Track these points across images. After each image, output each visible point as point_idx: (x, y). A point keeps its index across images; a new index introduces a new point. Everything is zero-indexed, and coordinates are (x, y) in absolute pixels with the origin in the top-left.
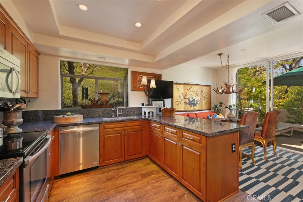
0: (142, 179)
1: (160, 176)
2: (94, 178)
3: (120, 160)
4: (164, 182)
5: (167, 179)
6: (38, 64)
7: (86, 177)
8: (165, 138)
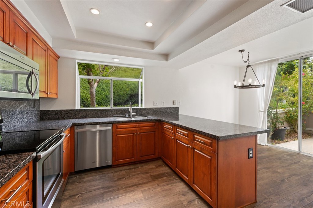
0: (152, 181)
1: (171, 179)
2: (106, 176)
3: (131, 160)
4: (175, 186)
5: (178, 182)
6: (57, 67)
7: (99, 175)
8: (177, 140)
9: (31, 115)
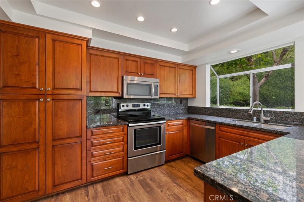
9: (178, 108)
